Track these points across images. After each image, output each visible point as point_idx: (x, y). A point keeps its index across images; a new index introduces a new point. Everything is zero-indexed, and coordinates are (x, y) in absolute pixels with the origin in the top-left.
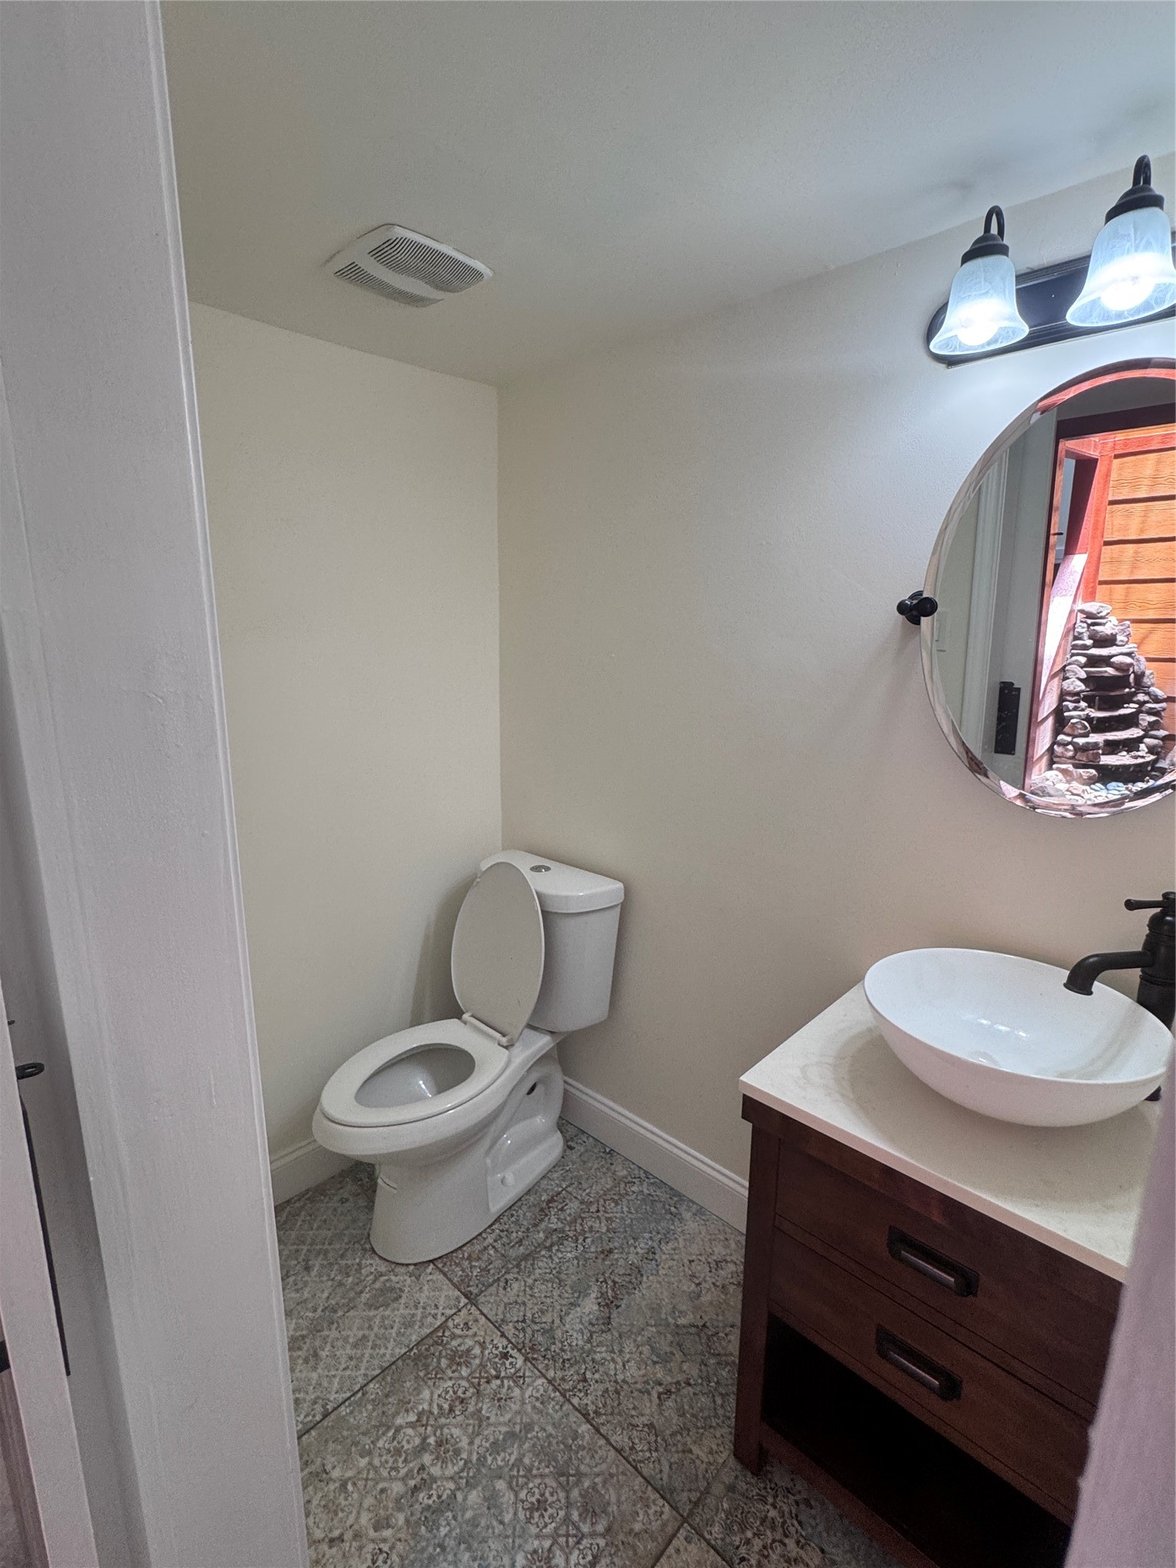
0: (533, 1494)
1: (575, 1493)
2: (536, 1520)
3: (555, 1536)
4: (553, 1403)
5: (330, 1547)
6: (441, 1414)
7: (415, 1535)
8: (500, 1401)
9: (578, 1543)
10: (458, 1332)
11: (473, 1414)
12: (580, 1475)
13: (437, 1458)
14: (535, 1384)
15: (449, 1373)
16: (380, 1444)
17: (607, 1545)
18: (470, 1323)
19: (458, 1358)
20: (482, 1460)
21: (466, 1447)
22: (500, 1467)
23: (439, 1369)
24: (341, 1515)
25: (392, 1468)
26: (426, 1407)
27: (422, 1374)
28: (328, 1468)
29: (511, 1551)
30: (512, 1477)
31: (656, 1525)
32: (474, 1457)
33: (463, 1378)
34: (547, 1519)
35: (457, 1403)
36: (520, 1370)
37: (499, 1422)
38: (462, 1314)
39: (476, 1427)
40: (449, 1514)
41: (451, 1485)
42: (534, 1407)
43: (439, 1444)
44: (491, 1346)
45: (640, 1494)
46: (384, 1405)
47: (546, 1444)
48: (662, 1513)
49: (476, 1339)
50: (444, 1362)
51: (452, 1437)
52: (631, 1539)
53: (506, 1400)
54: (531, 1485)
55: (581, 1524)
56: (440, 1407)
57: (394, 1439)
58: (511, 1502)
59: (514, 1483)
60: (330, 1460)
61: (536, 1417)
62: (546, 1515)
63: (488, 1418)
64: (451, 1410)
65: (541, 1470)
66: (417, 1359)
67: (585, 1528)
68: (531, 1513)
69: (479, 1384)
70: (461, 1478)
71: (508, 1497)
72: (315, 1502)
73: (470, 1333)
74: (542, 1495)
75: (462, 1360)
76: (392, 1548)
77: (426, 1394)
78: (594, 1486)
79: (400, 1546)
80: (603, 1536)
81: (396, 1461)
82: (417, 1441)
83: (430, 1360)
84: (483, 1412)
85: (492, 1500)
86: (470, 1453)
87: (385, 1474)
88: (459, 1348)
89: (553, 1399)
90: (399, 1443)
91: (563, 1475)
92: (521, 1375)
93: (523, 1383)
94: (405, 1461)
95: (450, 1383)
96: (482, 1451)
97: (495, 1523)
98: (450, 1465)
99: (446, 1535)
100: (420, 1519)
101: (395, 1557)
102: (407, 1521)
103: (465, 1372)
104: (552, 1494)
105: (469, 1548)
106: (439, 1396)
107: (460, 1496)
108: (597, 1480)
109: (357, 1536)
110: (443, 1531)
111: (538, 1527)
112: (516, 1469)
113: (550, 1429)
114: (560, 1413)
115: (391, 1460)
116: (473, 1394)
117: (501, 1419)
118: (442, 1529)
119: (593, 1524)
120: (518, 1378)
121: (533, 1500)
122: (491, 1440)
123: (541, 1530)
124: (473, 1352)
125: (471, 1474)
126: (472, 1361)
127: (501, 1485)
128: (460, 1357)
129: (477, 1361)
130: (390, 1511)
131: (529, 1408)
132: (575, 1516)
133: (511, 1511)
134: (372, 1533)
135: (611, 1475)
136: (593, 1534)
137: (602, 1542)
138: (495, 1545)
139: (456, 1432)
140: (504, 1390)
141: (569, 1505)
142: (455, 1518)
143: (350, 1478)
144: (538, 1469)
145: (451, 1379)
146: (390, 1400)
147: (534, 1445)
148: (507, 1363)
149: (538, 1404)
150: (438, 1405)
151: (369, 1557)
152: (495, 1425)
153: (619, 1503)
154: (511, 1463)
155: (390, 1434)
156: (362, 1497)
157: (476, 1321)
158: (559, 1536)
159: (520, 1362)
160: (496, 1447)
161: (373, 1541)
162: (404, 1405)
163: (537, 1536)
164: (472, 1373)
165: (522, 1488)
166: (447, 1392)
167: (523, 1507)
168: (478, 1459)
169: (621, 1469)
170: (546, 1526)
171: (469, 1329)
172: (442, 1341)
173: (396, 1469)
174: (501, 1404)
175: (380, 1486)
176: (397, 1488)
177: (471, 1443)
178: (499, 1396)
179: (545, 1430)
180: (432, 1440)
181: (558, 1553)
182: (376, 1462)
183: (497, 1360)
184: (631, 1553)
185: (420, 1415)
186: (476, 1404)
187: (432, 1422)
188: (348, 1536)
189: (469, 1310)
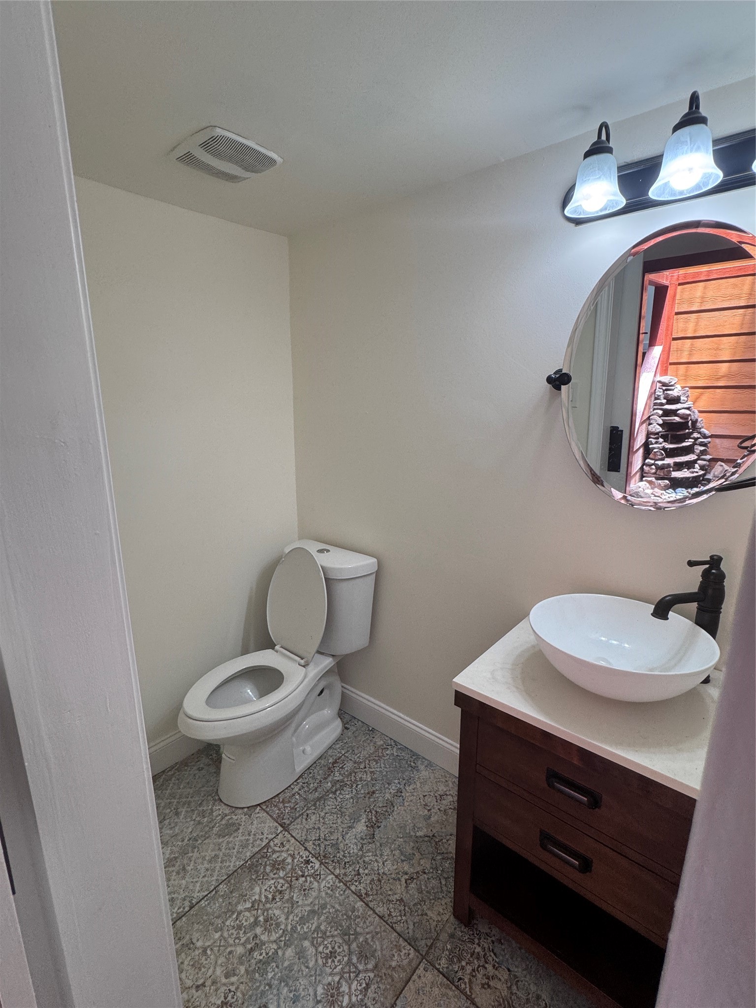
0: (327, 948)
1: (354, 945)
2: (329, 964)
3: (341, 974)
4: (338, 890)
5: (197, 991)
6: (267, 901)
7: (253, 980)
8: (305, 891)
9: (357, 976)
10: (277, 849)
11: (288, 901)
12: (356, 934)
13: (265, 929)
14: (327, 879)
15: (272, 875)
16: (228, 923)
17: (375, 976)
18: (285, 843)
19: (277, 866)
20: (294, 929)
21: (284, 921)
22: (305, 933)
23: (265, 873)
24: (203, 970)
25: (236, 938)
26: (257, 897)
27: (254, 877)
28: (194, 941)
29: (314, 985)
30: (313, 938)
31: (405, 962)
32: (289, 927)
33: (281, 878)
34: (336, 963)
35: (277, 894)
36: (317, 870)
37: (304, 904)
38: (279, 837)
39: (290, 909)
40: (274, 964)
41: (275, 946)
42: (327, 893)
43: (266, 921)
44: (299, 856)
45: (395, 943)
46: (229, 898)
47: (335, 916)
48: (409, 954)
49: (289, 853)
50: (268, 869)
51: (274, 915)
52: (389, 971)
53: (308, 890)
54: (326, 942)
55: (358, 965)
56: (266, 897)
57: (237, 919)
58: (314, 953)
59: (315, 942)
60: (196, 936)
61: (328, 900)
62: (336, 961)
63: (298, 902)
64: (274, 899)
65: (332, 933)
66: (250, 868)
67: (361, 967)
68: (327, 960)
69: (291, 881)
70: (281, 941)
71: (312, 950)
72: (186, 963)
73: (285, 849)
74: (333, 948)
75: (280, 867)
76: (237, 988)
77: (257, 889)
78: (366, 941)
79: (242, 987)
80: (372, 971)
81: (238, 933)
82: (252, 920)
83: (259, 867)
84: (294, 898)
85: (301, 954)
86: (286, 925)
87: (231, 941)
88: (278, 859)
89: (339, 888)
90: (240, 922)
91: (346, 935)
92: (319, 873)
93: (320, 879)
94: (245, 932)
95: (272, 882)
96: (294, 923)
97: (303, 968)
98: (273, 933)
99: (272, 978)
100: (255, 968)
101: (239, 994)
102: (246, 970)
103: (282, 874)
104: (339, 947)
105: (287, 985)
106: (266, 890)
107: (280, 953)
108: (368, 936)
109: (214, 983)
110: (270, 975)
111: (331, 968)
112: (316, 933)
113: (337, 906)
114: (343, 897)
115: (235, 933)
116: (288, 887)
117: (306, 902)
118: (269, 974)
119: (366, 964)
120: (316, 876)
121: (328, 951)
122: (300, 916)
123: (333, 970)
124: (287, 861)
125: (287, 938)
126: (286, 867)
127: (306, 944)
128: (279, 865)
129: (290, 867)
130: (235, 965)
131: (323, 894)
132: (355, 960)
133: (314, 959)
134: (224, 980)
135: (377, 933)
136: (366, 971)
137: (372, 975)
138: (303, 982)
139: (277, 912)
140: (308, 884)
141: (350, 953)
142: (277, 967)
143: (209, 946)
144: (330, 932)
145: (273, 879)
146: (234, 895)
147: (327, 917)
148: (309, 866)
149: (329, 891)
150: (265, 896)
151: (223, 995)
152: (302, 906)
153: (382, 950)
154: (313, 929)
155: (234, 916)
156: (217, 958)
157: (289, 841)
158: (344, 973)
159: (317, 865)
160: (303, 920)
161: (224, 984)
162: (243, 897)
163: (331, 974)
164: (286, 874)
165: (320, 945)
166: (271, 888)
167: (321, 956)
168: (292, 929)
169: (383, 929)
170: (335, 968)
171: (284, 846)
172: (267, 855)
173: (239, 939)
174: (306, 893)
175: (229, 949)
176: (240, 950)
177: (287, 919)
178: (304, 888)
179: (334, 908)
180: (261, 919)
181: (344, 983)
182: (226, 934)
183: (302, 865)
184: (390, 980)
185: (253, 903)
186: (290, 894)
187: (261, 907)
188: (208, 983)
189: (284, 835)
